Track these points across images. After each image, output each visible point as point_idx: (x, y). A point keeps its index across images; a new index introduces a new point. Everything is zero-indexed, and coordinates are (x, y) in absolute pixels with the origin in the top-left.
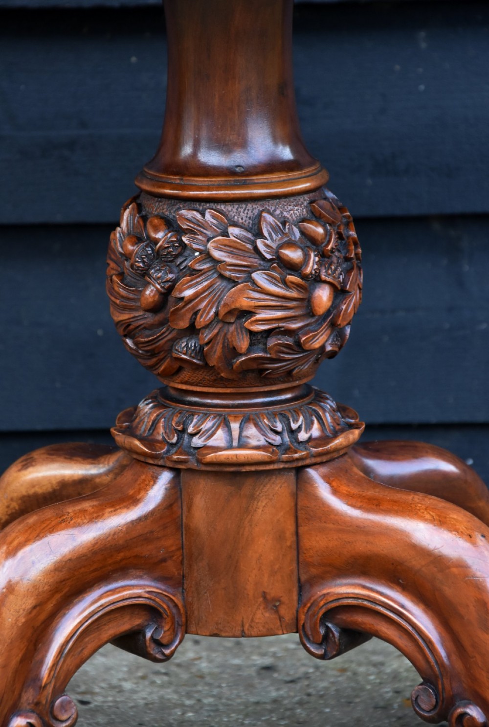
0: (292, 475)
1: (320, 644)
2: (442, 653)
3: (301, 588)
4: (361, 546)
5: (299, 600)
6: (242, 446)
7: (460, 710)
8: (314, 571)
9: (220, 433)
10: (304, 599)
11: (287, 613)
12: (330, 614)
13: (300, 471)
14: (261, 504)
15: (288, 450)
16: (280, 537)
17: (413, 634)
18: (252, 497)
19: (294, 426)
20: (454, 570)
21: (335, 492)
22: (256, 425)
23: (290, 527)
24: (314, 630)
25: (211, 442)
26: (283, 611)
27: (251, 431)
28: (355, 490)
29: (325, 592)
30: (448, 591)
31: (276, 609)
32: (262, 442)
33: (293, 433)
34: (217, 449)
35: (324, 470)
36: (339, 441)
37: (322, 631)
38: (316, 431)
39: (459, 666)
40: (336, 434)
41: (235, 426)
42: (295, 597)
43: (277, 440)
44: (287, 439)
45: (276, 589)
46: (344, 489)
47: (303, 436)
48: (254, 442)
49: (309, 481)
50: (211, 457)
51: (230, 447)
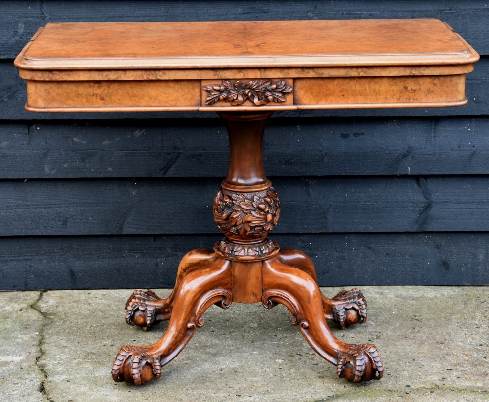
0: (261, 262)
1: (267, 305)
2: (298, 308)
3: (262, 291)
4: (279, 281)
5: (262, 294)
6: (248, 255)
7: (302, 323)
8: (266, 287)
9: (243, 251)
10: (264, 293)
11: (259, 297)
12: (270, 298)
13: (263, 261)
14: (253, 270)
15: (260, 256)
16: (257, 278)
17: (291, 304)
18: (250, 268)
19: (262, 250)
20: (302, 289)
21: (272, 267)
22: (252, 249)
23: (260, 276)
24: (266, 302)
25: (240, 254)
26: (258, 297)
27: (250, 251)
28: (277, 267)
29: (269, 292)
30: (300, 294)
31: (256, 297)
32: (253, 254)
33: (261, 251)
34: (241, 256)
35: (269, 261)
36: (273, 253)
37: (268, 302)
38: (267, 251)
39: (302, 312)
40: (273, 251)
41: (246, 250)
42: (261, 293)
43: (257, 253)
44: (260, 253)
45: (256, 291)
46: (274, 266)
47: (264, 252)
48: (251, 254)
49: (265, 264)
50: (240, 258)
51: (245, 256)
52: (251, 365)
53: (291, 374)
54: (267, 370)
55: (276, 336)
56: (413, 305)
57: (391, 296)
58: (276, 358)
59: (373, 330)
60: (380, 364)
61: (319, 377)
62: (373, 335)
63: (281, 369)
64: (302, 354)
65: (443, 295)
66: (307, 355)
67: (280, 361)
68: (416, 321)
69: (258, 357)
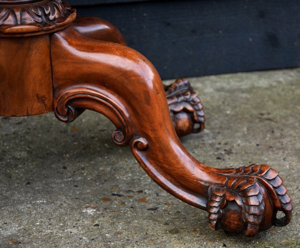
0: (48, 37)
1: (65, 116)
2: (127, 115)
3: (54, 91)
4: (86, 69)
5: (54, 96)
6: (23, 24)
7: (135, 141)
8: (61, 82)
9: (10, 17)
10: (56, 95)
11: (48, 103)
12: (70, 102)
13: (51, 35)
14: (34, 52)
15: (45, 24)
16: (44, 67)
17: (113, 108)
18: (29, 49)
19: (47, 12)
20: (133, 78)
21: (70, 44)
22: (29, 13)
23: (48, 62)
24: (62, 110)
25: (6, 23)
26: (46, 102)
27: (27, 16)
28: (79, 43)
29: (67, 92)
30: (130, 88)
31: (43, 102)
32: (33, 21)
33: (47, 16)
34: (10, 26)
35: (62, 34)
36: (69, 19)
37: (66, 110)
38: (56, 15)
39: (135, 121)
40: (66, 16)
41: (18, 14)
42: (52, 95)
43: (40, 20)
44: (44, 19)
45: (43, 92)
46: (74, 42)
47: (51, 17)
48: (28, 22)
49: (57, 39)
50: (8, 30)
51: (17, 25)
52: (40, 226)
53: (120, 233)
54: (75, 231)
55: (65, 168)
56: (247, 99)
57: (209, 90)
58: (80, 207)
59: (214, 141)
60: (287, 199)
61: (171, 232)
62: (218, 149)
63: (97, 225)
64: (121, 193)
65: (280, 82)
66: (131, 194)
67: (90, 211)
68: (268, 122)
69: (48, 208)
